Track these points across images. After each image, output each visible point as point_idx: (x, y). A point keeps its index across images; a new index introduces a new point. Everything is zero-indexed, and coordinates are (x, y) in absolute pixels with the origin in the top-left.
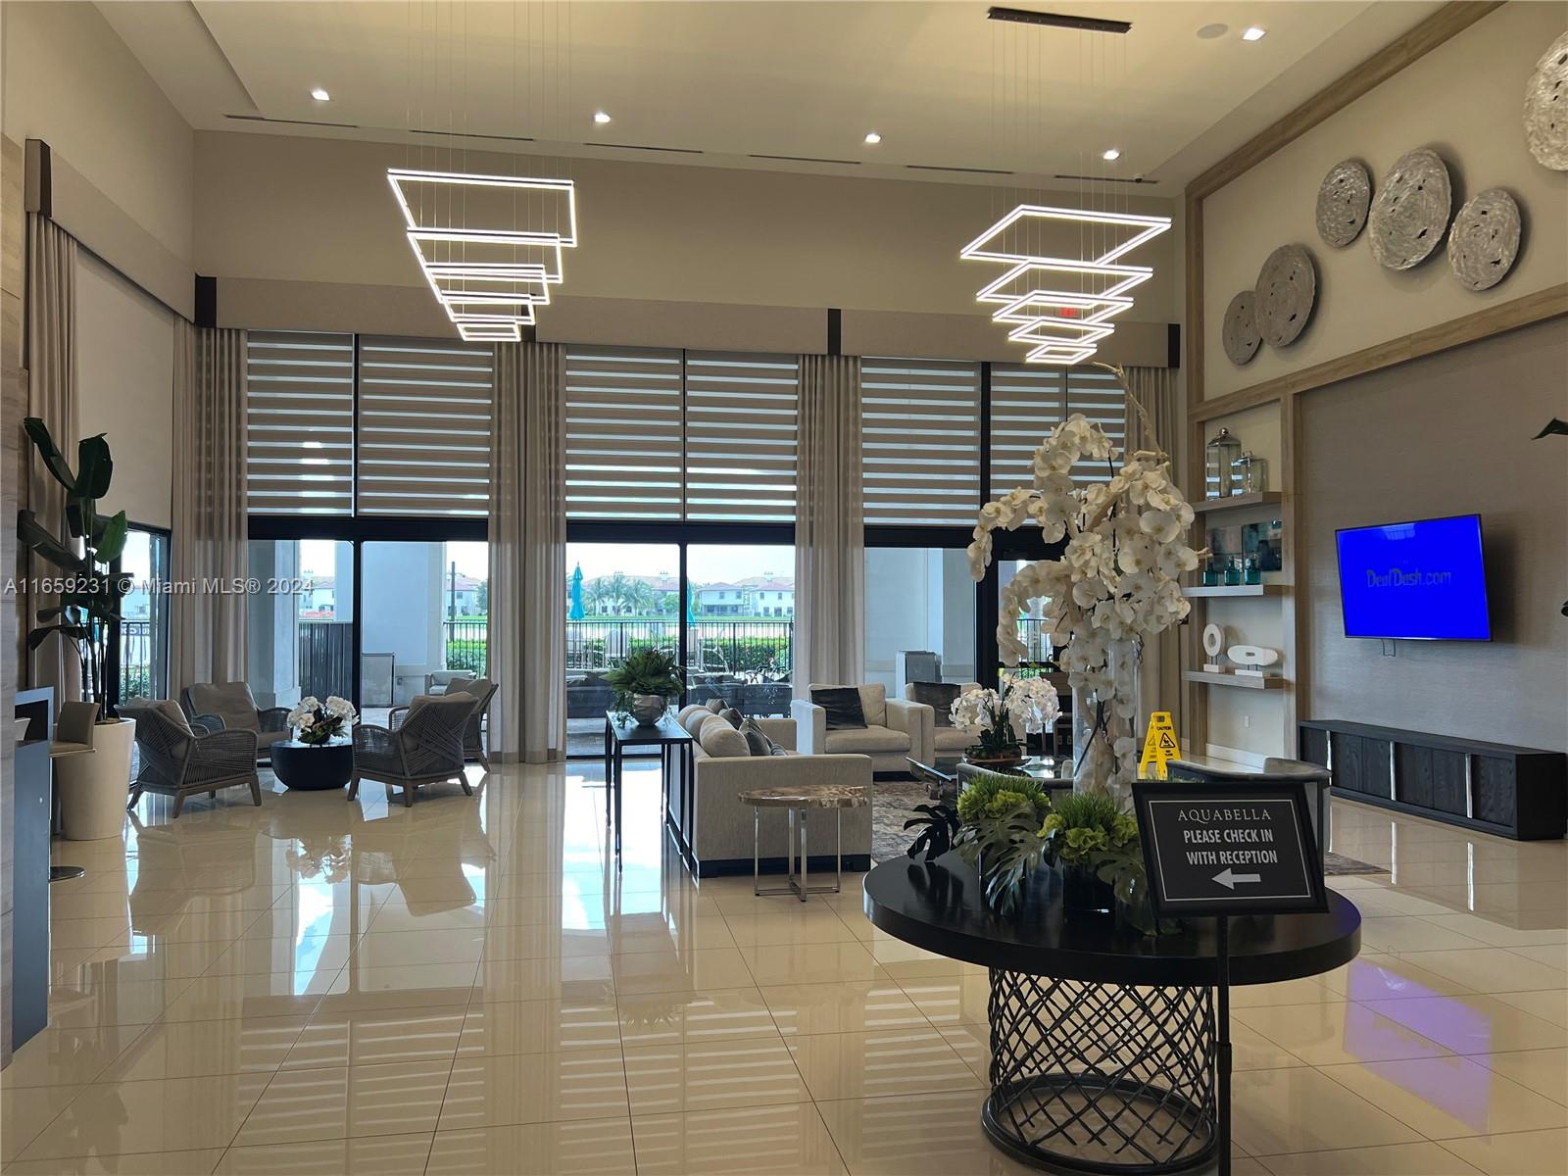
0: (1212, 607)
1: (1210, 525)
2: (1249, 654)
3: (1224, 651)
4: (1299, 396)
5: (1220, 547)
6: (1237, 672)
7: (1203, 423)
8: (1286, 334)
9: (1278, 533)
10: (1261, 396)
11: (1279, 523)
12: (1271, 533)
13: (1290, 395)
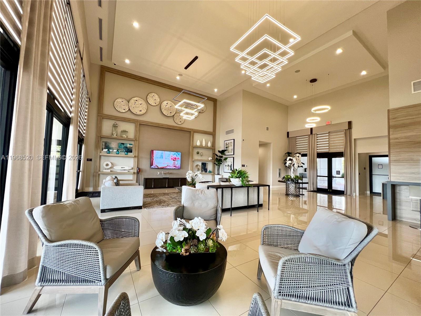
1: (103, 140)
2: (121, 168)
3: (110, 168)
4: (140, 124)
5: (108, 146)
6: (117, 171)
7: (102, 118)
8: (139, 113)
9: (131, 146)
10: (129, 121)
11: (132, 144)
12: (128, 146)
13: (139, 123)
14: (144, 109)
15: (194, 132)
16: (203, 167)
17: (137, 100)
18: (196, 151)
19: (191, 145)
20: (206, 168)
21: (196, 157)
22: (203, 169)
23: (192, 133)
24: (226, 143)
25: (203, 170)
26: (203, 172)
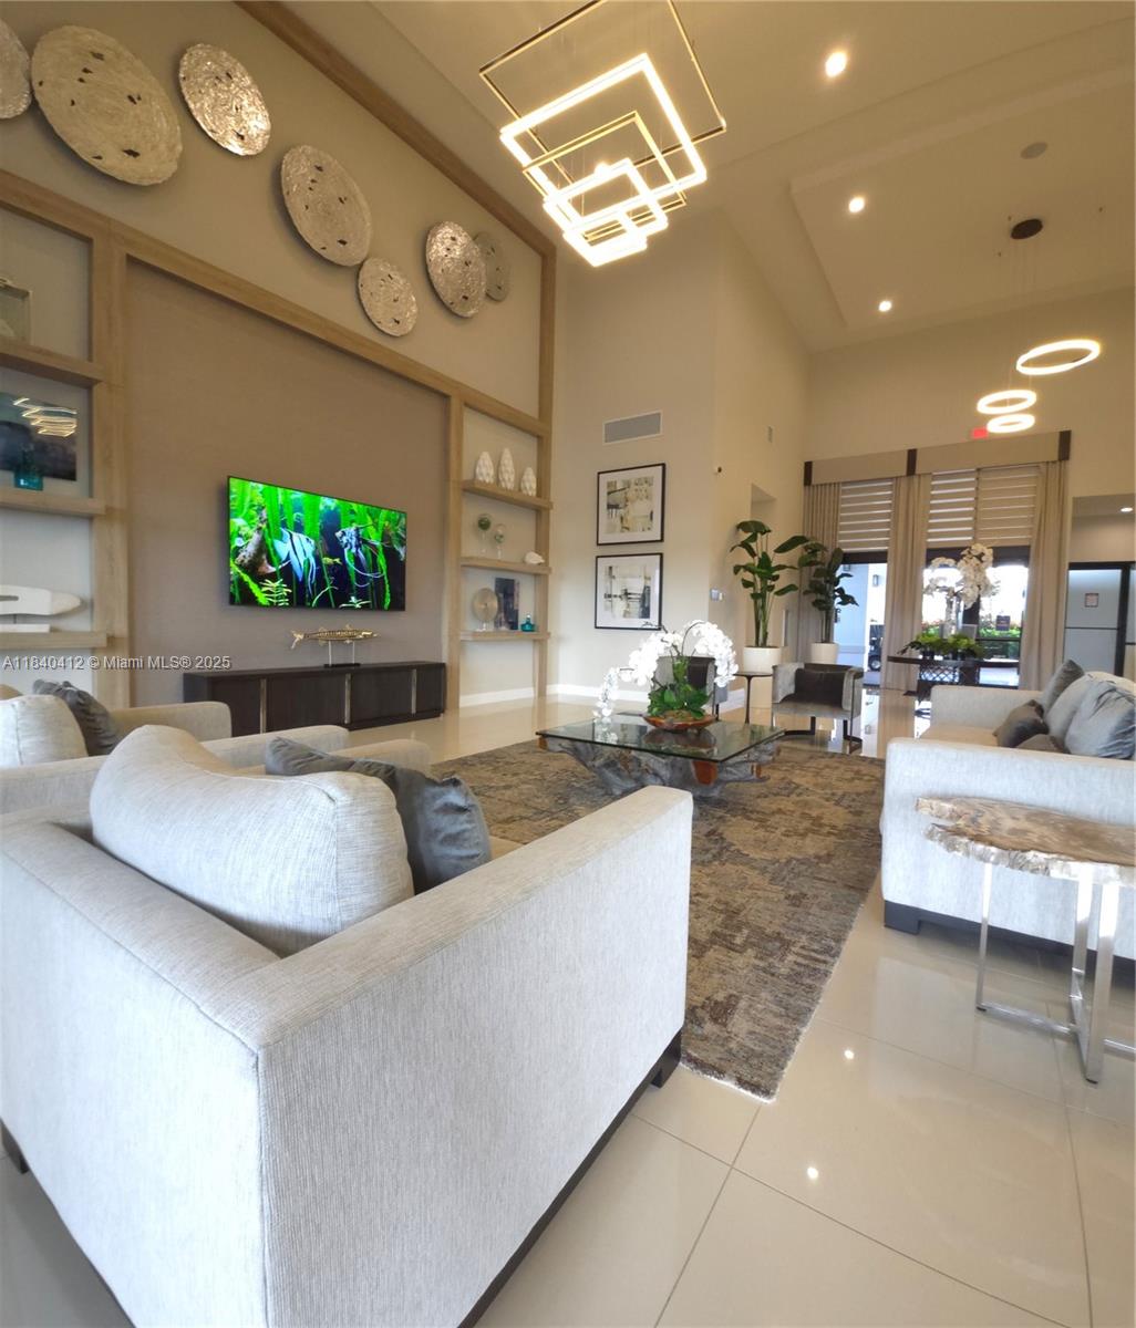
4: (131, 258)
8: (114, 163)
13: (116, 248)
14: (162, 147)
15: (466, 405)
16: (502, 602)
17: (99, 56)
18: (471, 512)
19: (453, 477)
20: (515, 607)
21: (474, 547)
22: (503, 615)
23: (455, 403)
24: (609, 484)
26: (504, 628)
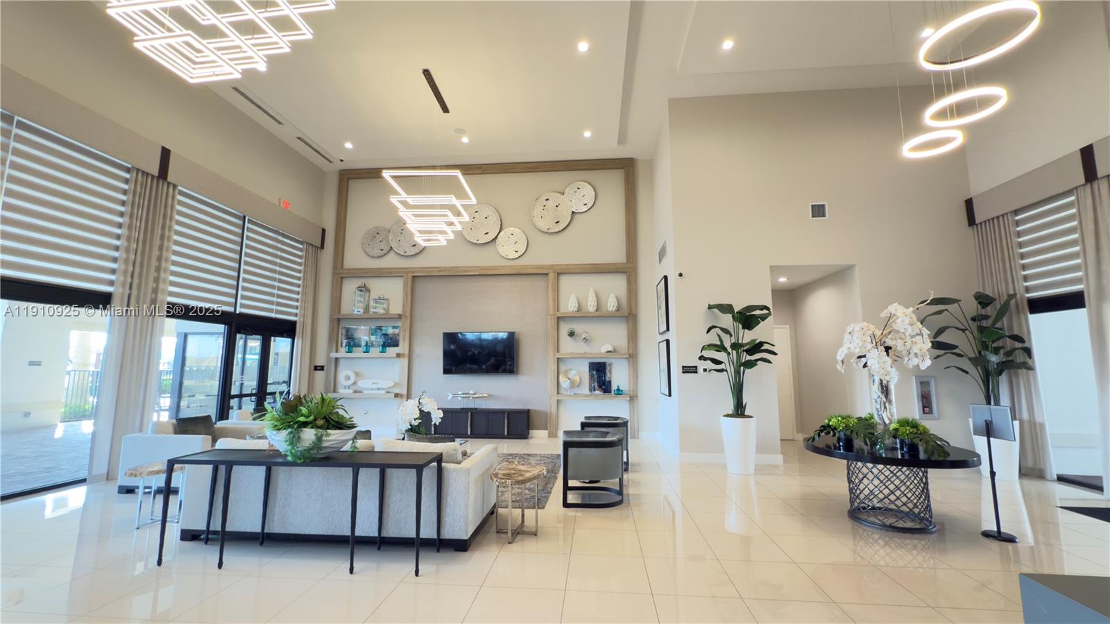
0: (342, 362)
1: (344, 324)
2: (373, 383)
3: (355, 383)
4: (413, 276)
5: (353, 335)
6: (365, 392)
7: (342, 278)
8: (410, 251)
9: (396, 331)
10: (391, 273)
11: (397, 327)
12: (390, 331)
13: (410, 276)
15: (559, 273)
16: (596, 376)
18: (565, 328)
19: (550, 313)
20: (607, 379)
21: (568, 347)
22: (596, 384)
23: (550, 276)
25: (596, 387)
26: (597, 392)
